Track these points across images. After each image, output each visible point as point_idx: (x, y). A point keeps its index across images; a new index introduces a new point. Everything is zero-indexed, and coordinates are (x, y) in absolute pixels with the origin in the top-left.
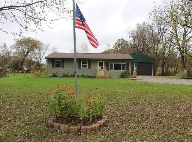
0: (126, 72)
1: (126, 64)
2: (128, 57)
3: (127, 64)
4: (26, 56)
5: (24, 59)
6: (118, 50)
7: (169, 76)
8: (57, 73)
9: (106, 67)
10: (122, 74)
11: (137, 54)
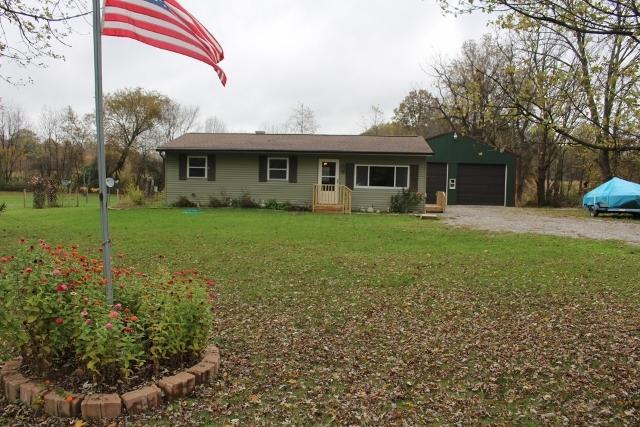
0: (408, 195)
1: (409, 167)
2: (419, 145)
3: (412, 167)
4: (130, 143)
5: (125, 153)
6: (408, 127)
7: (559, 206)
8: (193, 195)
9: (344, 176)
10: (395, 199)
11: (455, 136)
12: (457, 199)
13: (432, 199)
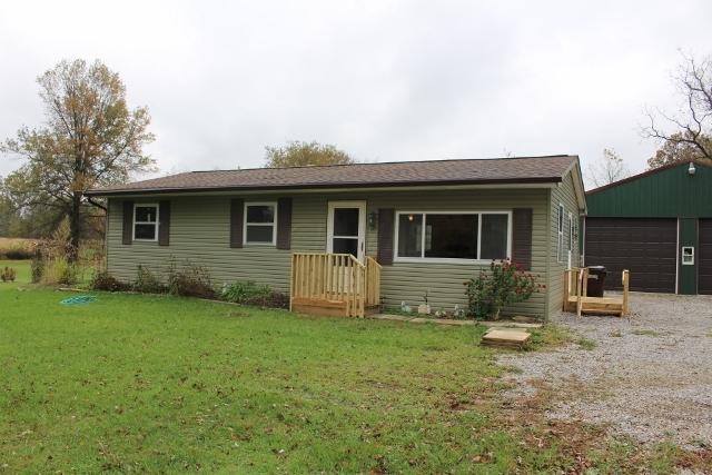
1: (510, 214)
11: (692, 169)
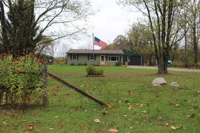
0: (119, 62)
3: (120, 57)
4: (41, 50)
6: (117, 45)
8: (74, 63)
9: (106, 59)
10: (116, 63)
12: (130, 64)
13: (124, 64)
